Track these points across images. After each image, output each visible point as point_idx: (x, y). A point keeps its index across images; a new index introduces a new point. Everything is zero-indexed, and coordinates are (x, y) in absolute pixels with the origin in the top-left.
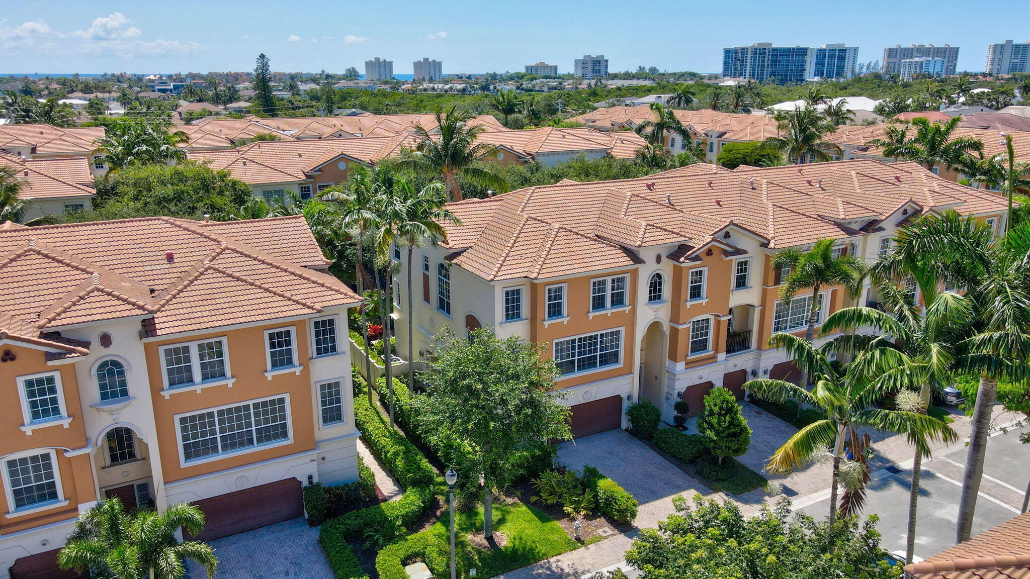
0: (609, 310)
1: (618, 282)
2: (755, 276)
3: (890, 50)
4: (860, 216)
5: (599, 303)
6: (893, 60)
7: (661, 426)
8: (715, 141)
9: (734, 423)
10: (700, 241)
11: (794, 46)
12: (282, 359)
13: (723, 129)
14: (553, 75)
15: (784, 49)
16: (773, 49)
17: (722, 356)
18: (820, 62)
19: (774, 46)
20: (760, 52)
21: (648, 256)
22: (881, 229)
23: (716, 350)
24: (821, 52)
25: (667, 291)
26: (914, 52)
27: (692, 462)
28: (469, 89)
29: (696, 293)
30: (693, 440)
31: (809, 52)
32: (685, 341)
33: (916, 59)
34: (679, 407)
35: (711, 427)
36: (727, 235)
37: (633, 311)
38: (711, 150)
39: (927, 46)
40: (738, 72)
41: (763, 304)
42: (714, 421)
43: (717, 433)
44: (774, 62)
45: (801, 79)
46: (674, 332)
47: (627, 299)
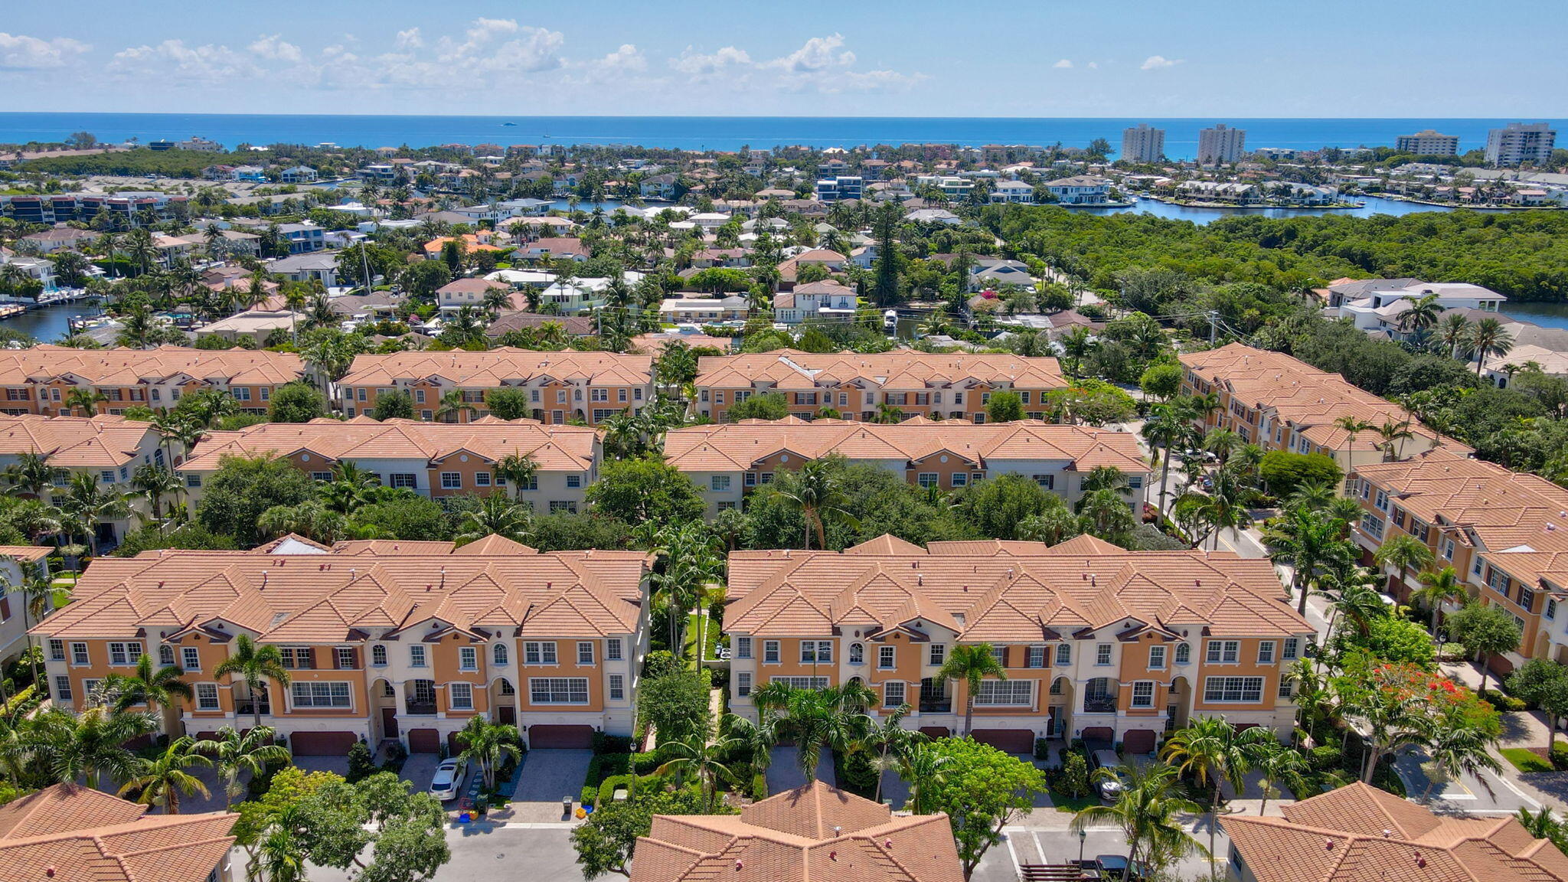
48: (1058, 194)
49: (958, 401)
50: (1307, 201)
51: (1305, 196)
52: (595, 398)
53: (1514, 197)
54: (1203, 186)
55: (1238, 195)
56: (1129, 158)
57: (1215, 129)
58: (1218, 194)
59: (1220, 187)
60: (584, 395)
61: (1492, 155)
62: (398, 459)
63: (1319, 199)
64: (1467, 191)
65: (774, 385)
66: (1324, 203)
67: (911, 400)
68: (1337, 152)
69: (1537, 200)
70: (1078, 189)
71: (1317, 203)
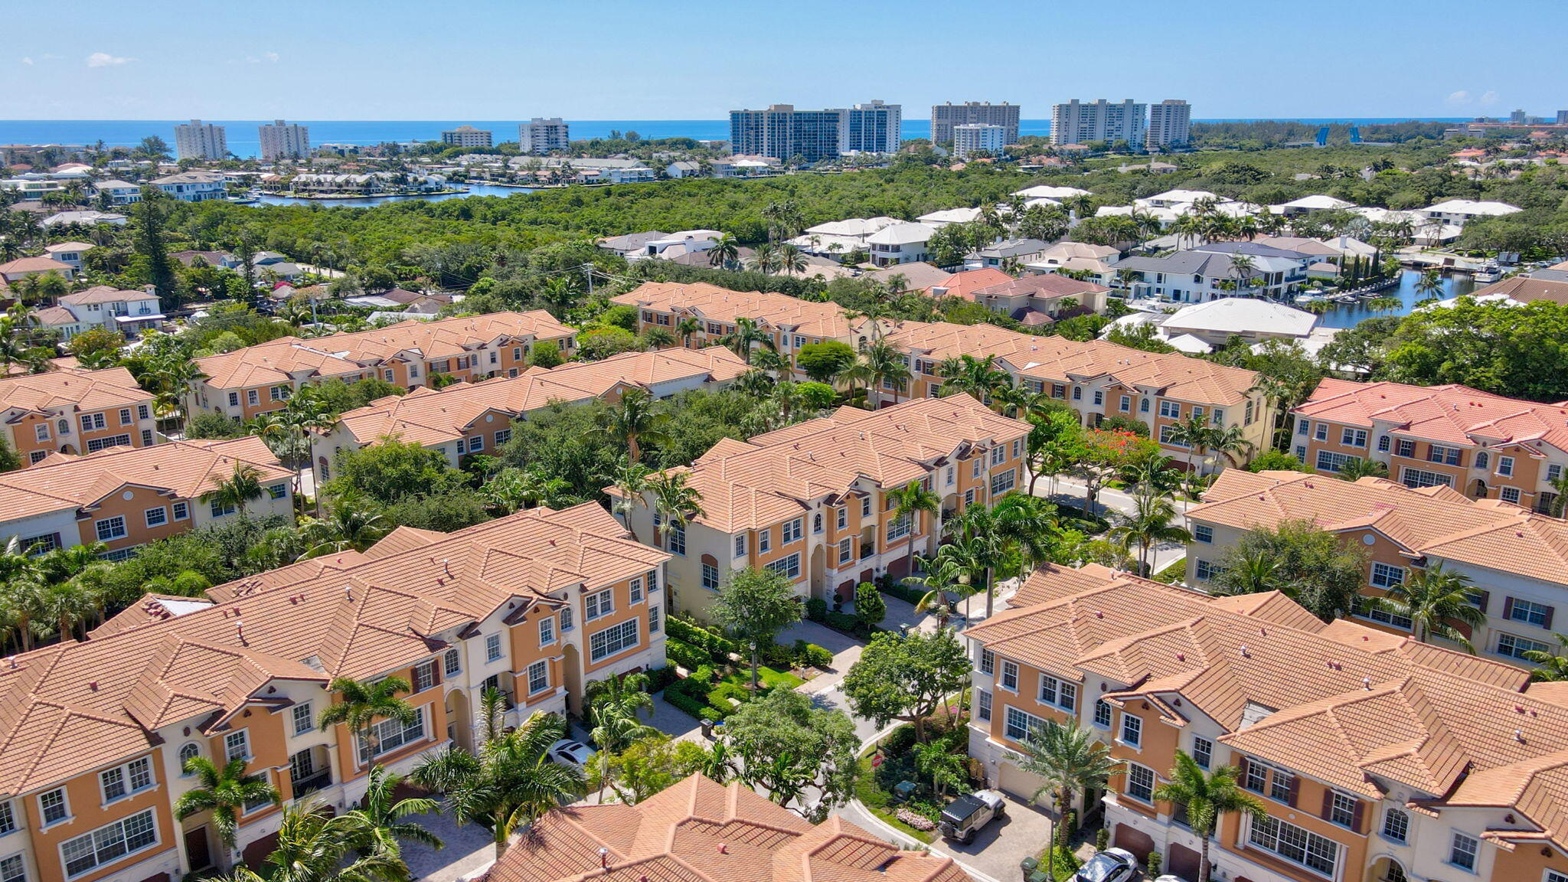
0: (793, 542)
1: (797, 523)
2: (874, 506)
3: (939, 108)
4: (930, 457)
5: (787, 538)
6: (944, 122)
7: (827, 613)
8: (789, 335)
9: (877, 603)
10: (843, 491)
11: (822, 110)
12: (636, 596)
13: (795, 324)
14: (487, 147)
15: (809, 114)
16: (796, 114)
17: (858, 561)
18: (855, 128)
19: (796, 109)
20: (780, 118)
21: (813, 505)
22: (947, 463)
23: (855, 558)
24: (855, 114)
25: (824, 524)
26: (969, 114)
27: (853, 630)
28: (376, 182)
29: (842, 523)
30: (850, 617)
31: (841, 118)
32: (837, 554)
33: (972, 126)
34: (836, 598)
35: (864, 606)
36: (857, 484)
37: (806, 540)
38: (785, 343)
39: (982, 104)
40: (753, 147)
41: (880, 523)
42: (866, 603)
43: (868, 610)
44: (798, 130)
45: (833, 155)
46: (830, 550)
47: (802, 533)
48: (173, 192)
49: (493, 360)
50: (423, 188)
51: (421, 184)
52: (88, 426)
53: (578, 177)
54: (322, 177)
55: (362, 186)
56: (189, 156)
57: (274, 125)
58: (340, 186)
59: (340, 179)
60: (73, 426)
61: (526, 147)
62: (27, 519)
63: (433, 186)
64: (543, 174)
65: (316, 373)
66: (438, 190)
67: (453, 365)
68: (396, 146)
69: (595, 178)
70: (194, 186)
71: (431, 190)
